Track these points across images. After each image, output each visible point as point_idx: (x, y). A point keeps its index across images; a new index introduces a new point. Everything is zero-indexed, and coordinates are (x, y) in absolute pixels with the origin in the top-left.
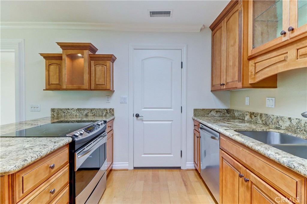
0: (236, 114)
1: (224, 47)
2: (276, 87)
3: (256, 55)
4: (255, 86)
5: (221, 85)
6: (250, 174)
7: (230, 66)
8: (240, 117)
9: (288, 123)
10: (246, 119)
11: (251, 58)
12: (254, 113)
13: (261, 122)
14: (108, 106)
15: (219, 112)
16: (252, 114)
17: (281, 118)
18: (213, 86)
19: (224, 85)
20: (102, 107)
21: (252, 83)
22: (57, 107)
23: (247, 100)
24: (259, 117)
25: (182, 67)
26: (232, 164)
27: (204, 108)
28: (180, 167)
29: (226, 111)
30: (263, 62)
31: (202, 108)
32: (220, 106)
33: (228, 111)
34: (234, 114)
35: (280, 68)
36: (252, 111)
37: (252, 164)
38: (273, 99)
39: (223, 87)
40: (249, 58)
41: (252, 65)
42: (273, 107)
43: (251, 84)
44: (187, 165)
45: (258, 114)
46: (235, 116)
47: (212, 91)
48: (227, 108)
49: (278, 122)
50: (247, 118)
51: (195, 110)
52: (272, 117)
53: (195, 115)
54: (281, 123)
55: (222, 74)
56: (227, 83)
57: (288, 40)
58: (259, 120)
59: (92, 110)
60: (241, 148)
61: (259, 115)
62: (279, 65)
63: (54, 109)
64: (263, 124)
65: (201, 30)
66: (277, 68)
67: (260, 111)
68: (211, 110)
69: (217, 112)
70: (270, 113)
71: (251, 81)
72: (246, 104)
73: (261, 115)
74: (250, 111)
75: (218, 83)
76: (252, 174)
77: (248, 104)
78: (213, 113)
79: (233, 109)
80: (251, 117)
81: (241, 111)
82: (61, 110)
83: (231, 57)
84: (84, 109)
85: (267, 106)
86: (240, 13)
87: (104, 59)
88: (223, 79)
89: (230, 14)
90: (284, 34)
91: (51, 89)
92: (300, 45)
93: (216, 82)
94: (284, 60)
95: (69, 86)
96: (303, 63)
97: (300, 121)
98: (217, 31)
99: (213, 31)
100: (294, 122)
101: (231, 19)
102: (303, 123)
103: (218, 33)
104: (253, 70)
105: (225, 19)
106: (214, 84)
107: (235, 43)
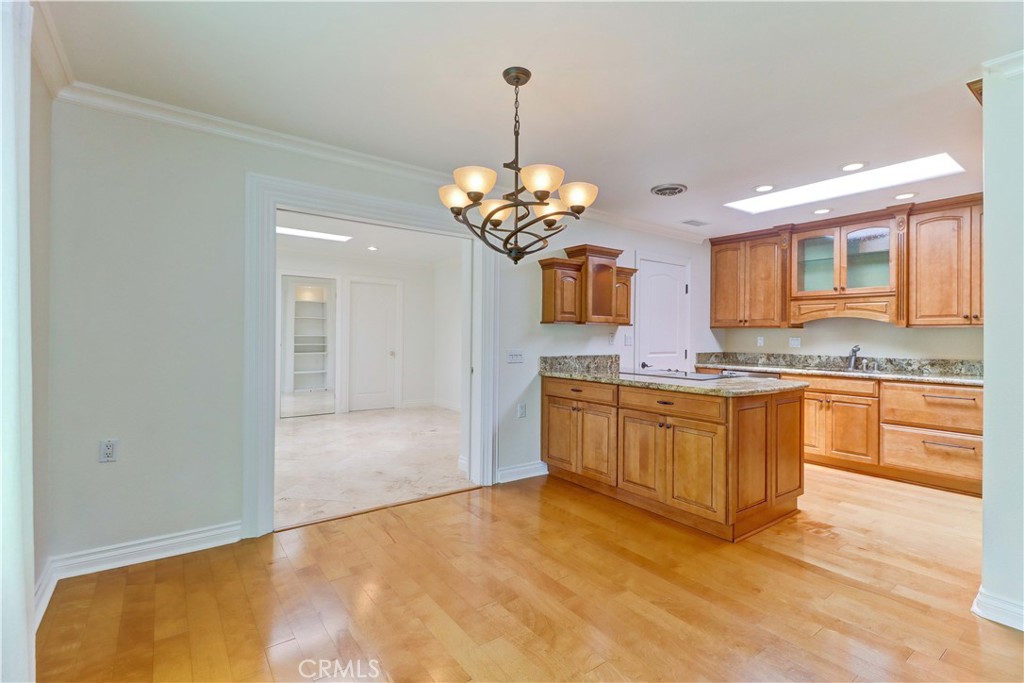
0: (741, 358)
1: (744, 276)
2: (802, 328)
3: (803, 298)
4: (795, 326)
5: (741, 321)
7: (759, 301)
9: (818, 360)
11: (796, 299)
12: (773, 355)
13: (784, 364)
14: (612, 352)
16: (769, 357)
17: (810, 357)
18: (714, 320)
19: (745, 321)
20: (607, 353)
21: (794, 323)
22: (549, 354)
23: (760, 340)
24: (781, 359)
25: (686, 293)
27: (706, 351)
30: (806, 307)
31: (703, 352)
33: (725, 355)
34: (736, 358)
35: (831, 314)
36: (770, 352)
38: (799, 338)
39: (745, 324)
40: (793, 298)
41: (795, 307)
42: (799, 347)
43: (791, 324)
45: (779, 355)
46: (739, 361)
47: (711, 328)
48: (723, 351)
49: (806, 361)
50: (762, 360)
51: (699, 355)
52: (799, 357)
53: (699, 362)
54: (809, 361)
56: (752, 320)
57: (838, 295)
59: (595, 357)
61: (782, 356)
62: (829, 312)
63: (546, 358)
64: (787, 365)
66: (827, 313)
67: (782, 352)
68: (712, 354)
69: (716, 357)
70: (795, 353)
71: (792, 322)
72: (759, 345)
73: (784, 356)
74: (766, 353)
75: (732, 318)
76: (833, 395)
77: (763, 345)
78: (713, 359)
79: (735, 352)
80: (768, 359)
81: (749, 354)
82: (556, 358)
83: (761, 291)
84: (586, 357)
85: (791, 346)
86: (784, 252)
87: (626, 274)
88: (744, 314)
89: (759, 241)
90: (836, 289)
91: (563, 321)
92: (848, 301)
93: (726, 316)
94: (834, 309)
95: (595, 318)
96: (849, 314)
97: (829, 357)
98: (727, 250)
99: (716, 247)
100: (824, 359)
101: (761, 250)
102: (832, 359)
103: (729, 253)
104: (797, 312)
105: (748, 243)
106: (719, 318)
107: (768, 277)
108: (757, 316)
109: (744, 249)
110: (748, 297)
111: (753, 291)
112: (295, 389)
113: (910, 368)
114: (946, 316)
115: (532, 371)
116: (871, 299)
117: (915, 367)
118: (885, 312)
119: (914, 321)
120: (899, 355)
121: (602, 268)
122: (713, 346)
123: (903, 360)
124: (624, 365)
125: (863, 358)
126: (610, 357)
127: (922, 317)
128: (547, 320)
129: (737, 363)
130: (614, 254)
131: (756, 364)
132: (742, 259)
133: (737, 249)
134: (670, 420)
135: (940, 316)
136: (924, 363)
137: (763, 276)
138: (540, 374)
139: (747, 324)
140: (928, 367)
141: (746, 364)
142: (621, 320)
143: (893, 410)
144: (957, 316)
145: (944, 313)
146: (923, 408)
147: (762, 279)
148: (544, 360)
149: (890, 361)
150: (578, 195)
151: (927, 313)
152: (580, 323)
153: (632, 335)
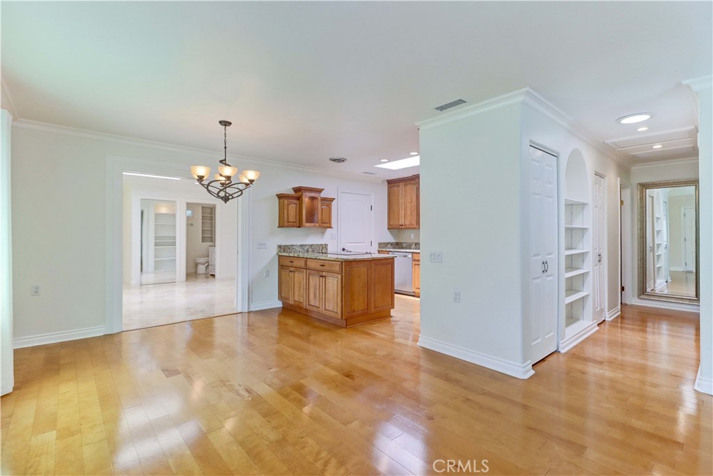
0: (404, 245)
1: (401, 201)
5: (400, 225)
12: (418, 243)
14: (323, 243)
15: (392, 244)
18: (389, 224)
19: (402, 225)
20: (320, 243)
22: (283, 244)
25: (371, 210)
31: (383, 242)
32: (392, 240)
33: (397, 244)
47: (388, 229)
48: (396, 241)
50: (413, 246)
51: (380, 244)
53: (379, 248)
55: (400, 218)
56: (405, 225)
59: (311, 245)
68: (388, 244)
74: (415, 242)
75: (397, 223)
77: (413, 238)
78: (389, 246)
79: (401, 241)
80: (416, 246)
81: (408, 243)
82: (287, 246)
83: (408, 209)
84: (306, 245)
87: (328, 201)
88: (402, 222)
89: (408, 182)
91: (288, 226)
93: (394, 222)
95: (308, 224)
98: (394, 186)
99: (389, 185)
101: (408, 187)
103: (395, 188)
105: (403, 183)
106: (391, 223)
107: (412, 201)
108: (407, 223)
109: (402, 185)
110: (403, 212)
111: (405, 209)
112: (155, 269)
115: (273, 252)
121: (313, 199)
122: (390, 238)
124: (330, 249)
126: (322, 245)
128: (281, 225)
129: (403, 248)
130: (320, 191)
131: (410, 249)
132: (401, 191)
133: (399, 186)
134: (324, 274)
137: (410, 201)
138: (277, 254)
139: (403, 227)
141: (407, 248)
142: (325, 225)
147: (409, 203)
148: (280, 247)
150: (251, 175)
152: (299, 227)
153: (336, 233)
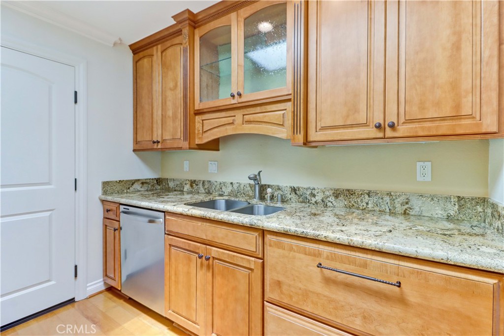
0: (171, 184)
1: (157, 87)
2: (218, 150)
3: (205, 110)
4: (201, 147)
5: (154, 142)
6: (211, 249)
7: (169, 117)
8: (176, 188)
9: (230, 189)
10: (185, 189)
11: (199, 113)
12: (195, 181)
13: (203, 191)
15: (145, 183)
16: (193, 183)
17: (224, 183)
18: (136, 142)
19: (158, 142)
21: (199, 143)
23: (186, 165)
24: (201, 185)
25: (76, 102)
26: (187, 248)
27: (122, 179)
28: (74, 298)
29: (155, 182)
30: (212, 120)
31: (118, 179)
32: (147, 174)
33: (159, 181)
34: (168, 184)
35: (229, 131)
36: (193, 178)
37: (214, 237)
38: (216, 163)
39: (157, 146)
40: (196, 112)
41: (199, 122)
42: (216, 172)
43: (197, 145)
44: (88, 289)
45: (200, 181)
46: (169, 187)
47: (134, 151)
48: (156, 177)
49: (221, 189)
50: (187, 187)
52: (216, 184)
53: (105, 192)
54: (224, 189)
55: (155, 126)
56: (164, 141)
57: (236, 104)
58: (202, 189)
60: (200, 223)
61: (202, 182)
62: (228, 127)
64: (206, 192)
65: (115, 44)
66: (226, 129)
67: (202, 178)
68: (133, 182)
69: (143, 183)
70: (213, 180)
71: (198, 142)
72: (185, 170)
73: (204, 182)
74: (190, 179)
75: (148, 138)
76: (214, 248)
77: (188, 170)
78: (137, 186)
79: (166, 177)
80: (192, 186)
81: (177, 180)
83: (169, 104)
85: (209, 171)
86: (185, 51)
88: (157, 133)
89: (168, 44)
90: (233, 96)
92: (246, 111)
93: (145, 137)
94: (233, 123)
96: (248, 129)
97: (240, 184)
98: (144, 57)
99: (136, 55)
100: (235, 186)
101: (169, 52)
102: (242, 186)
103: (146, 60)
104: (201, 128)
105: (159, 46)
106: (140, 139)
107: (176, 86)
108: (167, 136)
109: (156, 51)
110: (160, 112)
111: (164, 103)
113: (314, 200)
114: (352, 126)
116: (269, 108)
117: (319, 198)
118: (282, 125)
119: (313, 136)
120: (303, 182)
122: (138, 171)
123: (307, 189)
125: (269, 186)
127: (323, 128)
131: (182, 192)
132: (155, 67)
133: (152, 55)
135: (344, 127)
136: (327, 193)
137: (172, 86)
139: (159, 146)
140: (332, 199)
141: (175, 190)
143: (279, 284)
144: (365, 125)
145: (349, 123)
146: (318, 287)
147: (171, 89)
149: (294, 190)
151: (329, 123)
